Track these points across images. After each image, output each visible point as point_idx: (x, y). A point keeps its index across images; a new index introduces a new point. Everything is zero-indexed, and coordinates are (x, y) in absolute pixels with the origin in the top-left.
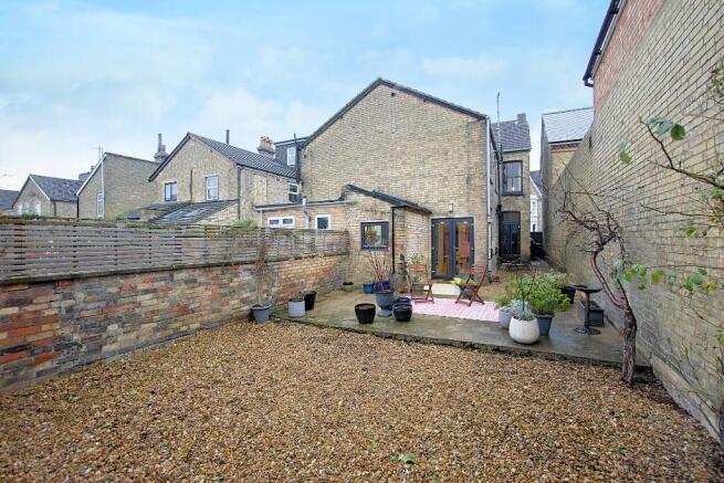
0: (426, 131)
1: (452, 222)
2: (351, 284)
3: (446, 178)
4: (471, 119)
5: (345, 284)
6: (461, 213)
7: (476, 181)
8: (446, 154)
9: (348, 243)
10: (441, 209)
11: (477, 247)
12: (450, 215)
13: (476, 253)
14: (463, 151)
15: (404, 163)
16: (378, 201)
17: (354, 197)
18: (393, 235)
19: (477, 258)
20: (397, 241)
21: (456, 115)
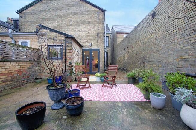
0: (81, 13)
1: (91, 50)
2: (40, 78)
3: (89, 33)
4: (99, 11)
5: (36, 79)
6: (94, 47)
7: (101, 35)
8: (89, 23)
9: (39, 56)
10: (86, 45)
11: (101, 61)
12: (90, 48)
13: (100, 63)
14: (96, 23)
15: (71, 25)
16: (57, 34)
17: (44, 31)
18: (66, 52)
19: (101, 65)
20: (68, 55)
21: (93, 8)
